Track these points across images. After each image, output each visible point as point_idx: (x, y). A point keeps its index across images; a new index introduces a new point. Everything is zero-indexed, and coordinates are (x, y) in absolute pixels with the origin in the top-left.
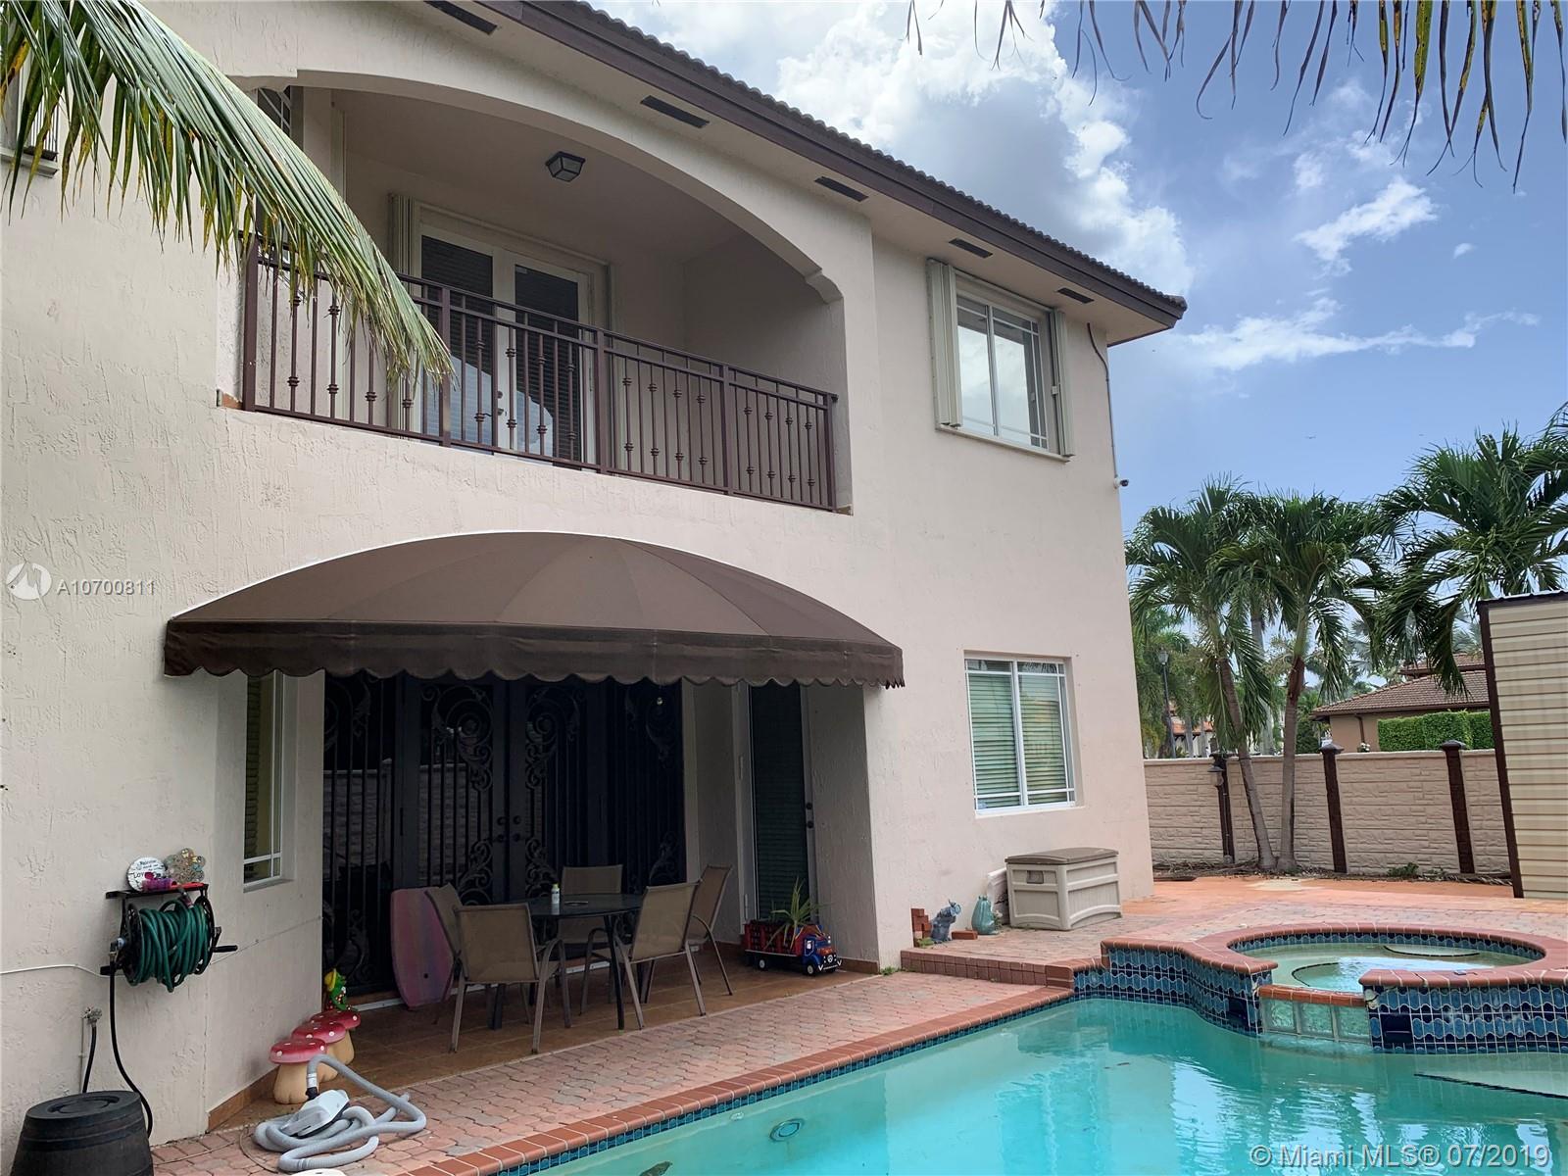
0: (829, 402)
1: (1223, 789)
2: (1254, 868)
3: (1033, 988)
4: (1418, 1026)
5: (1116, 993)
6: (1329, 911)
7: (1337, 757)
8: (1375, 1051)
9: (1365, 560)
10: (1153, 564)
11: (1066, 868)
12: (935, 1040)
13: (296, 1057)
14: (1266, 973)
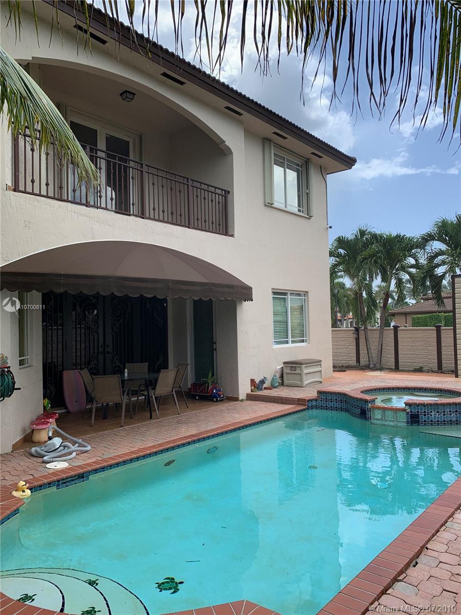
0: (227, 193)
1: (357, 340)
2: (367, 368)
3: (293, 406)
4: (422, 418)
5: (322, 408)
6: (394, 382)
7: (399, 329)
8: (408, 425)
9: (414, 258)
10: (337, 257)
11: (304, 366)
12: (261, 422)
13: (40, 427)
14: (373, 401)
